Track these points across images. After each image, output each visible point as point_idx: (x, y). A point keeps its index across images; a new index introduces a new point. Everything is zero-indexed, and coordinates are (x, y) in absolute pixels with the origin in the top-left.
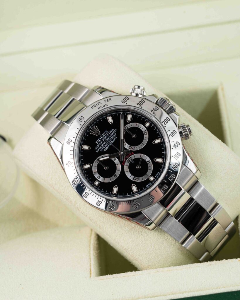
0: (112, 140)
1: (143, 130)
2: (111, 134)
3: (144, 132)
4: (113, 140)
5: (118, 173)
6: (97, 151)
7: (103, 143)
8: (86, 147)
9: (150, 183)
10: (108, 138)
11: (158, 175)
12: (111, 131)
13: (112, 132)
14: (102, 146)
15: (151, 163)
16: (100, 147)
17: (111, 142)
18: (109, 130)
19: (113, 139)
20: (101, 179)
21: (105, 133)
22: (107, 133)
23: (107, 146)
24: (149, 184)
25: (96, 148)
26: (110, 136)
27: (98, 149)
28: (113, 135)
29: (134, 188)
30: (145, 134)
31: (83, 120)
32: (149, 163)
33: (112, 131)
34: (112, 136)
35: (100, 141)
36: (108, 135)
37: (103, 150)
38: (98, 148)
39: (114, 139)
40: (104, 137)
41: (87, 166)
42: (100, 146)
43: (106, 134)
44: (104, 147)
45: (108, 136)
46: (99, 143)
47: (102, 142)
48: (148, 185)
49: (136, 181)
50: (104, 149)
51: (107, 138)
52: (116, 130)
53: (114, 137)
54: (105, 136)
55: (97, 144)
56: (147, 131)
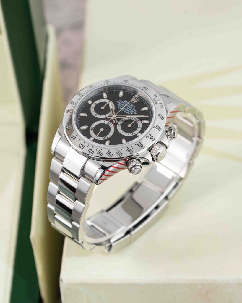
0: (127, 111)
1: (135, 132)
2: (133, 110)
3: (133, 133)
5: (98, 116)
6: (117, 102)
8: (121, 94)
10: (128, 109)
12: (135, 110)
13: (134, 111)
14: (122, 105)
15: (105, 139)
16: (121, 104)
18: (135, 109)
19: (128, 112)
20: (93, 106)
21: (133, 106)
22: (133, 108)
25: (120, 101)
26: (130, 110)
27: (120, 102)
29: (84, 127)
32: (105, 137)
33: (135, 111)
34: (130, 111)
36: (132, 108)
38: (121, 102)
39: (128, 113)
41: (105, 95)
44: (121, 106)
45: (130, 109)
46: (125, 102)
49: (91, 129)
50: (120, 106)
51: (129, 108)
52: (136, 113)
54: (131, 106)
55: (124, 101)
56: (134, 135)
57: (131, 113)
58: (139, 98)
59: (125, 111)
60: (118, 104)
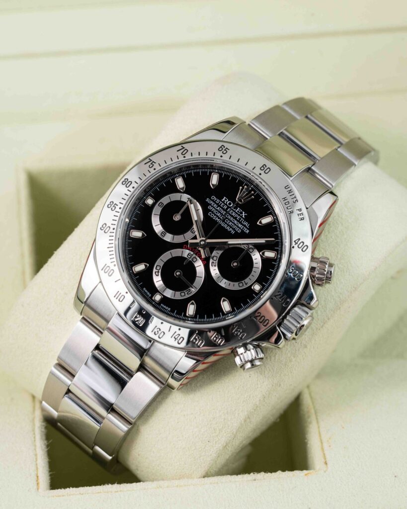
0: (228, 225)
1: (247, 280)
2: (241, 223)
3: (243, 282)
4: (228, 228)
5: (168, 238)
6: (208, 200)
7: (224, 209)
8: (214, 179)
9: (150, 295)
10: (232, 219)
11: (164, 308)
12: (246, 224)
13: (243, 225)
14: (218, 208)
15: (187, 296)
16: (215, 205)
17: (226, 223)
18: (246, 219)
19: (231, 227)
20: (157, 210)
21: (242, 213)
22: (242, 217)
23: (217, 216)
24: (148, 293)
25: (214, 198)
26: (236, 222)
27: (213, 201)
28: (238, 227)
29: (140, 267)
30: (241, 285)
31: (262, 172)
32: (186, 293)
33: (245, 226)
34: (235, 225)
35: (226, 205)
36: (239, 217)
37: (210, 211)
38: (215, 202)
39: (231, 229)
40: (234, 211)
41: (180, 183)
42: (217, 204)
43: (239, 215)
44: (215, 212)
45: (235, 218)
46: (223, 202)
47: (225, 207)
48: (146, 291)
49: (154, 270)
50: (213, 212)
51: (232, 216)
52: (248, 231)
53: (234, 229)
54: (236, 213)
55: (220, 199)
56: (245, 287)
57: (237, 229)
58: (253, 192)
59: (225, 226)
60: (210, 208)
